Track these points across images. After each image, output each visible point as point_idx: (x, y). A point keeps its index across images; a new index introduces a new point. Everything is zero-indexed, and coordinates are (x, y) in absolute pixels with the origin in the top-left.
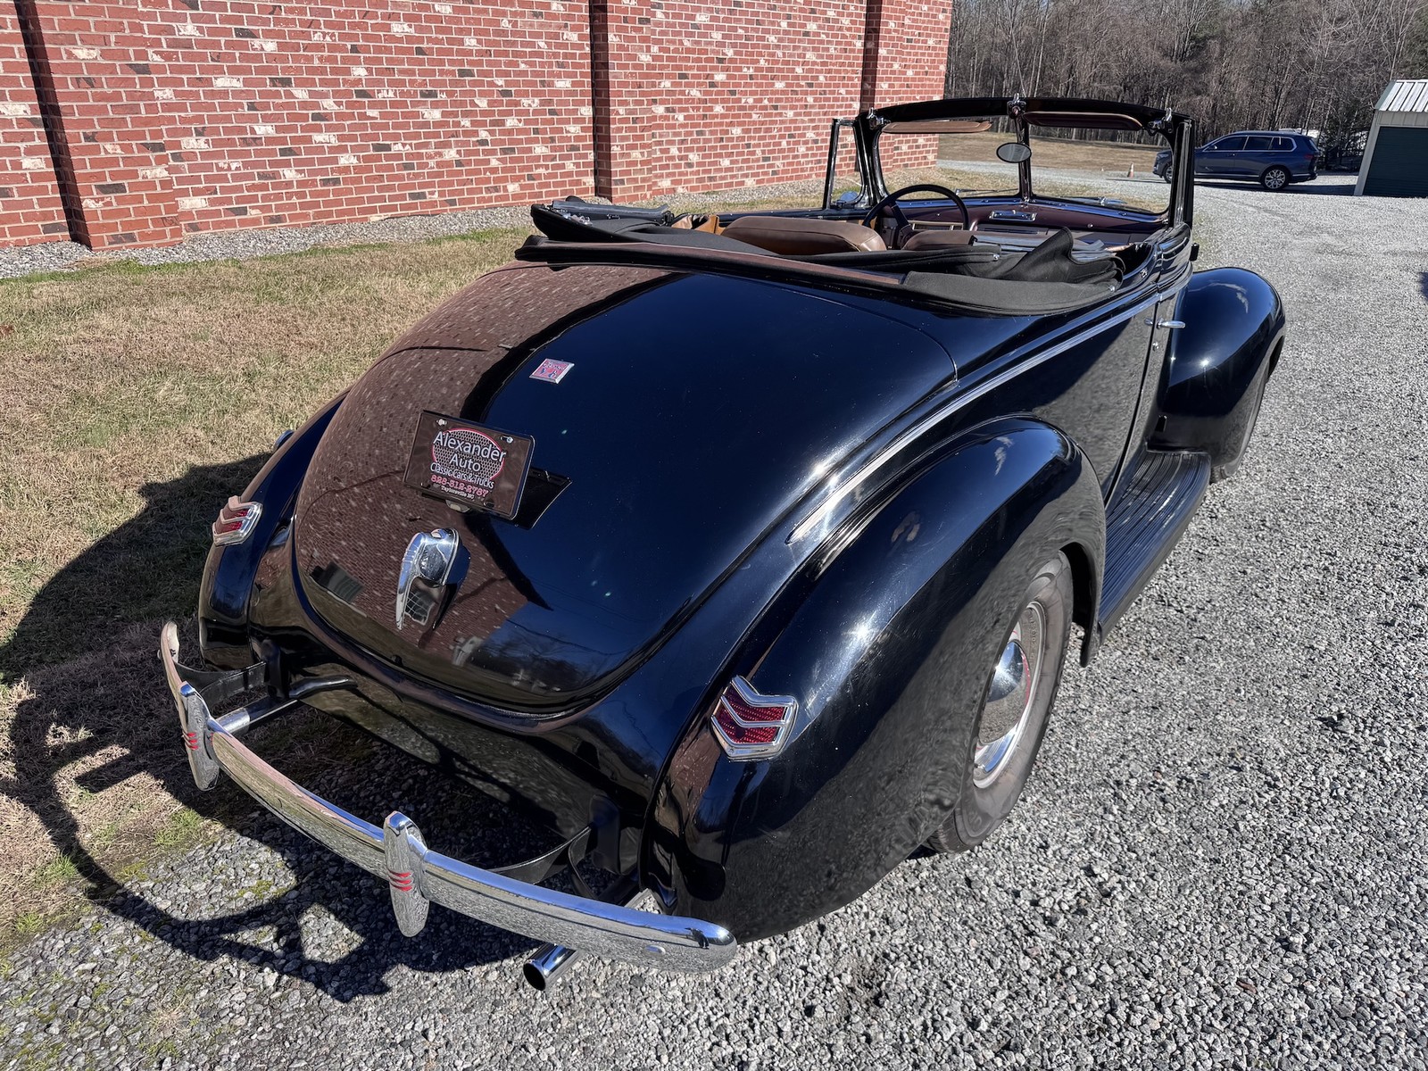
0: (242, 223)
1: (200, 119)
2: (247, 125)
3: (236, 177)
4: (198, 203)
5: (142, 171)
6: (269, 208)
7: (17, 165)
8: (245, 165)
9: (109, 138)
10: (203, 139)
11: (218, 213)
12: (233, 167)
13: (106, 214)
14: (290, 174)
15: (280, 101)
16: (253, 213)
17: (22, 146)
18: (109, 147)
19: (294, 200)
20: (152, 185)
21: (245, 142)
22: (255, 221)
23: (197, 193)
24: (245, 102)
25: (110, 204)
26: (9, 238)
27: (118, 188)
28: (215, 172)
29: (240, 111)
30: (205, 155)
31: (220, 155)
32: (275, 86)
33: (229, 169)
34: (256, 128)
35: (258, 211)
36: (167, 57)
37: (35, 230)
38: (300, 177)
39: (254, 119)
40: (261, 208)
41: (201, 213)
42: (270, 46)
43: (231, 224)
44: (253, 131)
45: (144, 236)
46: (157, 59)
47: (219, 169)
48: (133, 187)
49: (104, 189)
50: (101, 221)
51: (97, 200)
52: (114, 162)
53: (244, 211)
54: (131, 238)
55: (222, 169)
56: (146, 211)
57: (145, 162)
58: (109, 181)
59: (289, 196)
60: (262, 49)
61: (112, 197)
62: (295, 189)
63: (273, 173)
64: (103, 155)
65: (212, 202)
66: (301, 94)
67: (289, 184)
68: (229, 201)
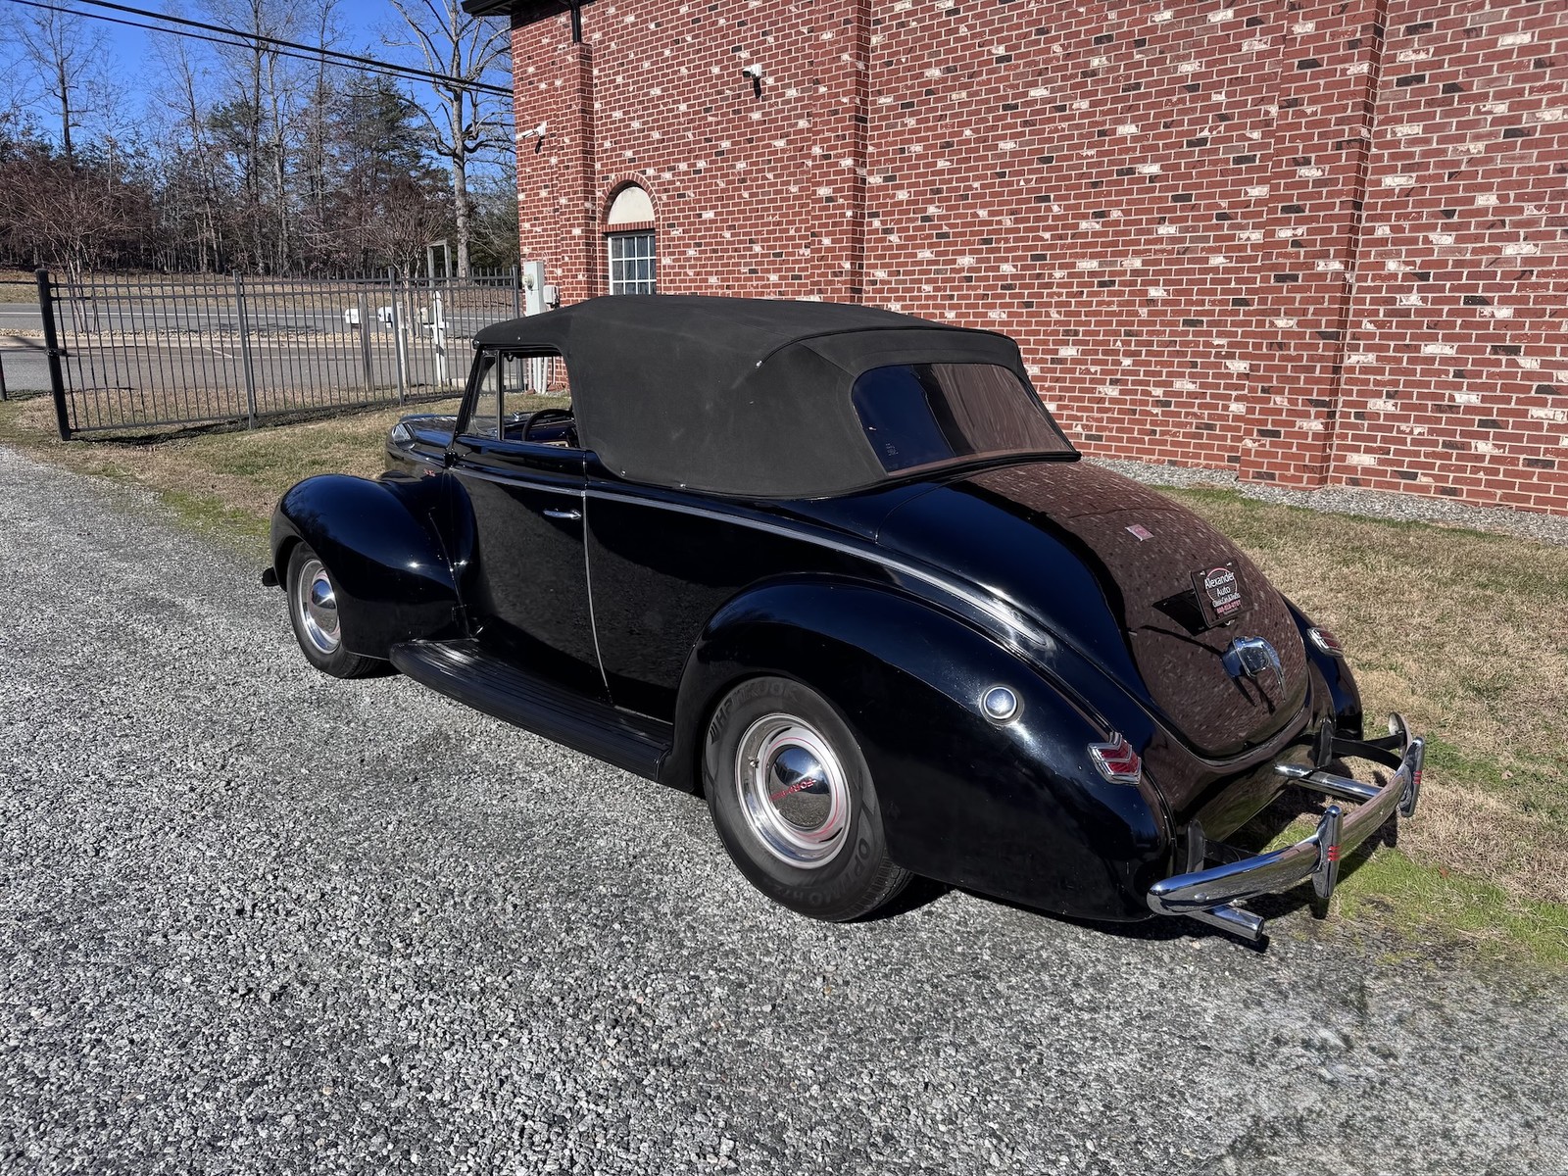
0: (1407, 487)
1: (1396, 383)
2: (1447, 393)
3: (1415, 442)
4: (1368, 460)
5: (1299, 422)
6: (1445, 479)
7: (1226, 408)
8: (1431, 431)
9: (1280, 391)
10: (1392, 401)
11: (1384, 473)
12: (1416, 431)
13: (1258, 454)
14: (1484, 447)
15: (1498, 370)
16: (1422, 480)
17: (1234, 393)
18: (1278, 399)
19: (1481, 475)
20: (1305, 435)
21: (1439, 409)
22: (1425, 489)
23: (1368, 450)
24: (1452, 369)
25: (1264, 445)
26: (1202, 461)
27: (1276, 434)
28: (1394, 434)
29: (1444, 378)
30: (1388, 416)
31: (1406, 419)
32: (1496, 353)
33: (1411, 432)
34: (1457, 396)
35: (1430, 480)
36: (1379, 325)
37: (1221, 458)
38: (1497, 452)
39: (1458, 387)
40: (1436, 478)
41: (1366, 471)
42: (1505, 313)
43: (1396, 486)
44: (1452, 398)
45: (1283, 478)
46: (1371, 327)
47: (1399, 431)
48: (1288, 435)
49: (1263, 433)
50: (1252, 458)
51: (1254, 441)
52: (1279, 412)
53: (1414, 476)
54: (1272, 477)
55: (1403, 432)
56: (1293, 457)
57: (1306, 415)
58: (1270, 427)
59: (1475, 470)
60: (1493, 316)
61: (1267, 441)
62: (1486, 464)
63: (1463, 443)
64: (1271, 405)
65: (1381, 462)
66: (1529, 363)
67: (1481, 458)
68: (1401, 463)
